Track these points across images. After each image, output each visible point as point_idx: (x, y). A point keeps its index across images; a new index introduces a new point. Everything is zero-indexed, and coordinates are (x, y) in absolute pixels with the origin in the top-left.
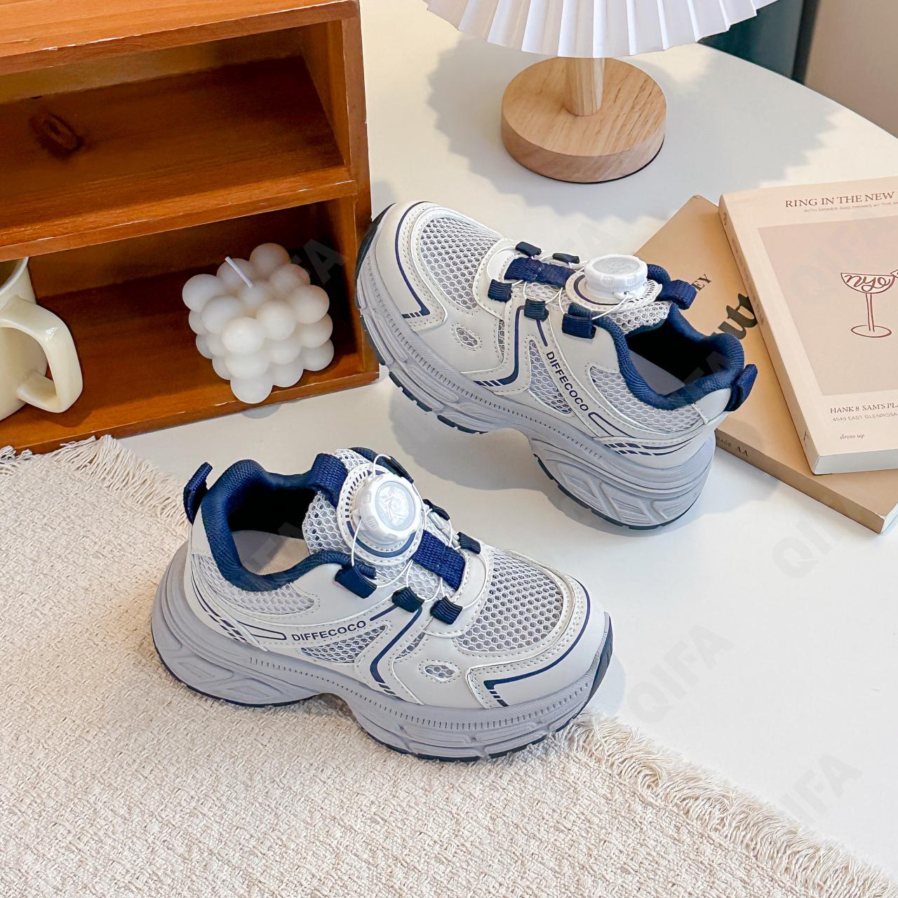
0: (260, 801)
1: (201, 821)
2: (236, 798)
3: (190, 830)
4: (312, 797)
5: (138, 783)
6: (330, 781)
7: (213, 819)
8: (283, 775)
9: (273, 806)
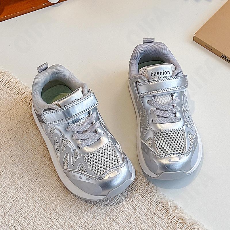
0: (48, 216)
1: (27, 221)
2: (40, 214)
3: (24, 224)
4: (65, 217)
5: (9, 205)
6: (72, 212)
7: (31, 221)
8: (57, 208)
9: (52, 219)
